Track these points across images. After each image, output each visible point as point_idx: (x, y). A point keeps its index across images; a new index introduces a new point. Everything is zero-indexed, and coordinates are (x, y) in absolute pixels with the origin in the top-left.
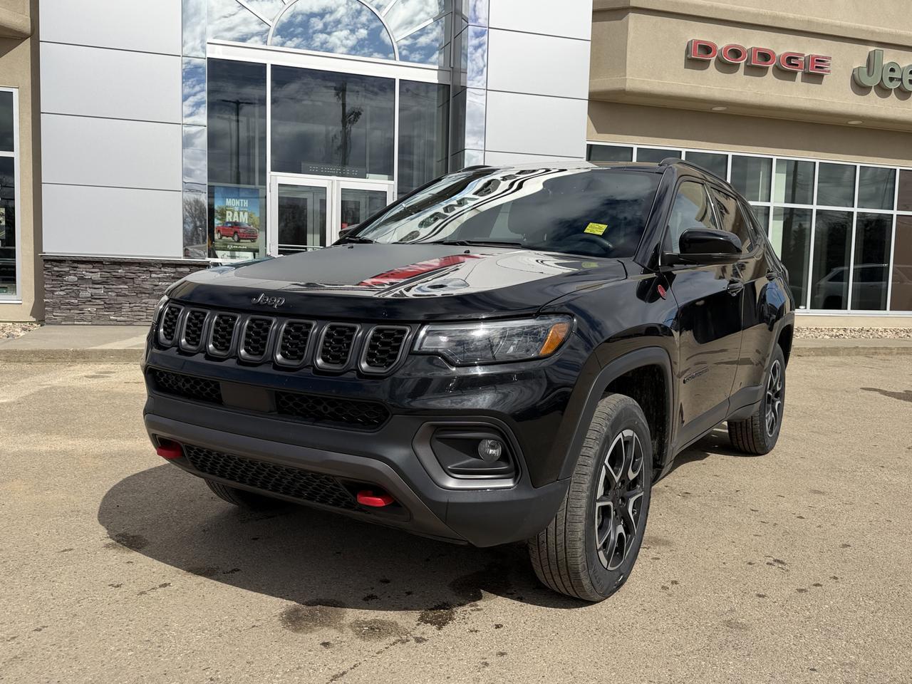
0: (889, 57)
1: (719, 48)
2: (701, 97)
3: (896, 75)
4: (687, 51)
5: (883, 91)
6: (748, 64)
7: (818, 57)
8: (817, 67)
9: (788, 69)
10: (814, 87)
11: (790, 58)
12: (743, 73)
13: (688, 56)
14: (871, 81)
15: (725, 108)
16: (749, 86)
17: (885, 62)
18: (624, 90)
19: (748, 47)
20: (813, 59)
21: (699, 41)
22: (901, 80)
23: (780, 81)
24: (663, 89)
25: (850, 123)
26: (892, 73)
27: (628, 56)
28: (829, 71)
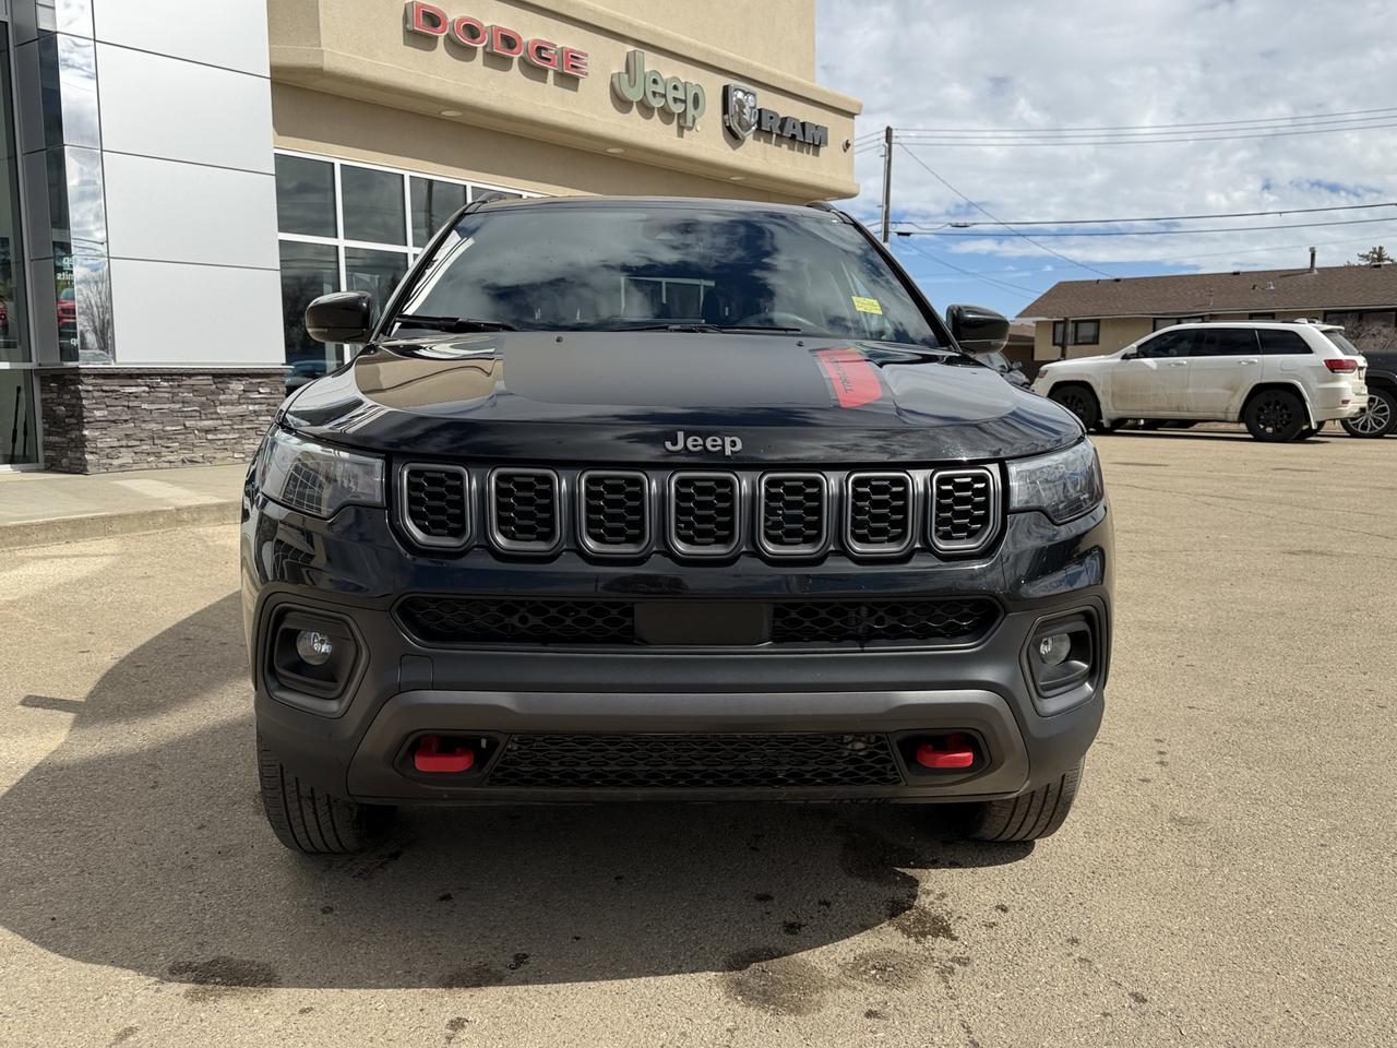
0: (650, 62)
1: (450, 20)
2: (430, 93)
3: (660, 89)
4: (406, 19)
5: (646, 110)
6: (488, 50)
7: (572, 51)
8: (573, 66)
9: (537, 64)
10: (569, 93)
11: (539, 49)
12: (481, 63)
13: (408, 26)
14: (634, 95)
15: (459, 114)
16: (492, 83)
17: (647, 70)
18: (321, 69)
19: (486, 24)
20: (567, 53)
21: (423, 6)
22: (664, 96)
23: (528, 80)
24: (378, 76)
25: (610, 151)
26: (654, 85)
27: (321, 15)
28: (586, 74)
